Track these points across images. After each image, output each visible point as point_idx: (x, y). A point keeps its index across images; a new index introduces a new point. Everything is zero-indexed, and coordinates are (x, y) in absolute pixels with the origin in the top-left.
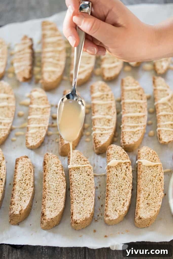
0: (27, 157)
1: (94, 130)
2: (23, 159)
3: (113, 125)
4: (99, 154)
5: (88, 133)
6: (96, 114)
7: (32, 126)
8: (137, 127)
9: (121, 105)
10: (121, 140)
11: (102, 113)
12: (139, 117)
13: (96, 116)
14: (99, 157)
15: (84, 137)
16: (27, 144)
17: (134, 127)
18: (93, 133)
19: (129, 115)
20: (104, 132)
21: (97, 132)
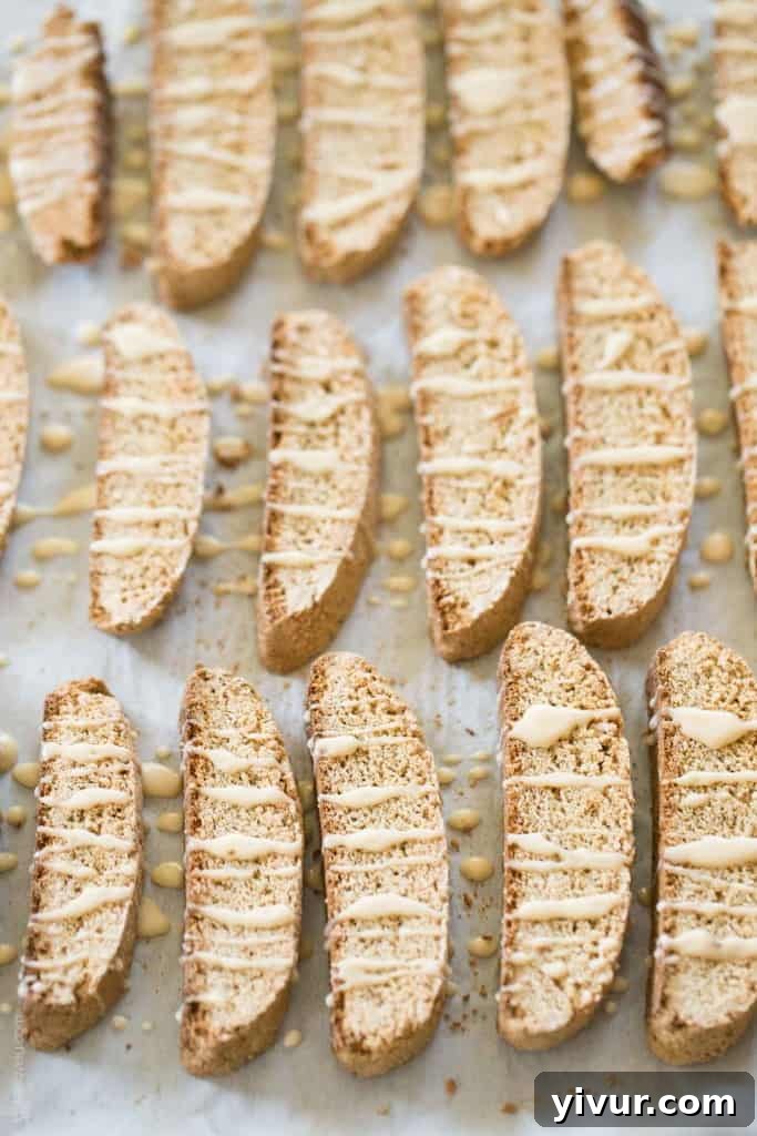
0: (98, 688)
1: (436, 538)
2: (84, 697)
3: (524, 513)
4: (457, 661)
5: (399, 545)
6: (440, 448)
7: (115, 514)
8: (646, 520)
9: (563, 400)
10: (572, 596)
11: (468, 447)
12: (653, 468)
13: (441, 461)
14: (461, 677)
15: (382, 563)
16: (98, 612)
17: (630, 522)
18: (431, 552)
19: (606, 456)
20: (482, 550)
21: (451, 548)
